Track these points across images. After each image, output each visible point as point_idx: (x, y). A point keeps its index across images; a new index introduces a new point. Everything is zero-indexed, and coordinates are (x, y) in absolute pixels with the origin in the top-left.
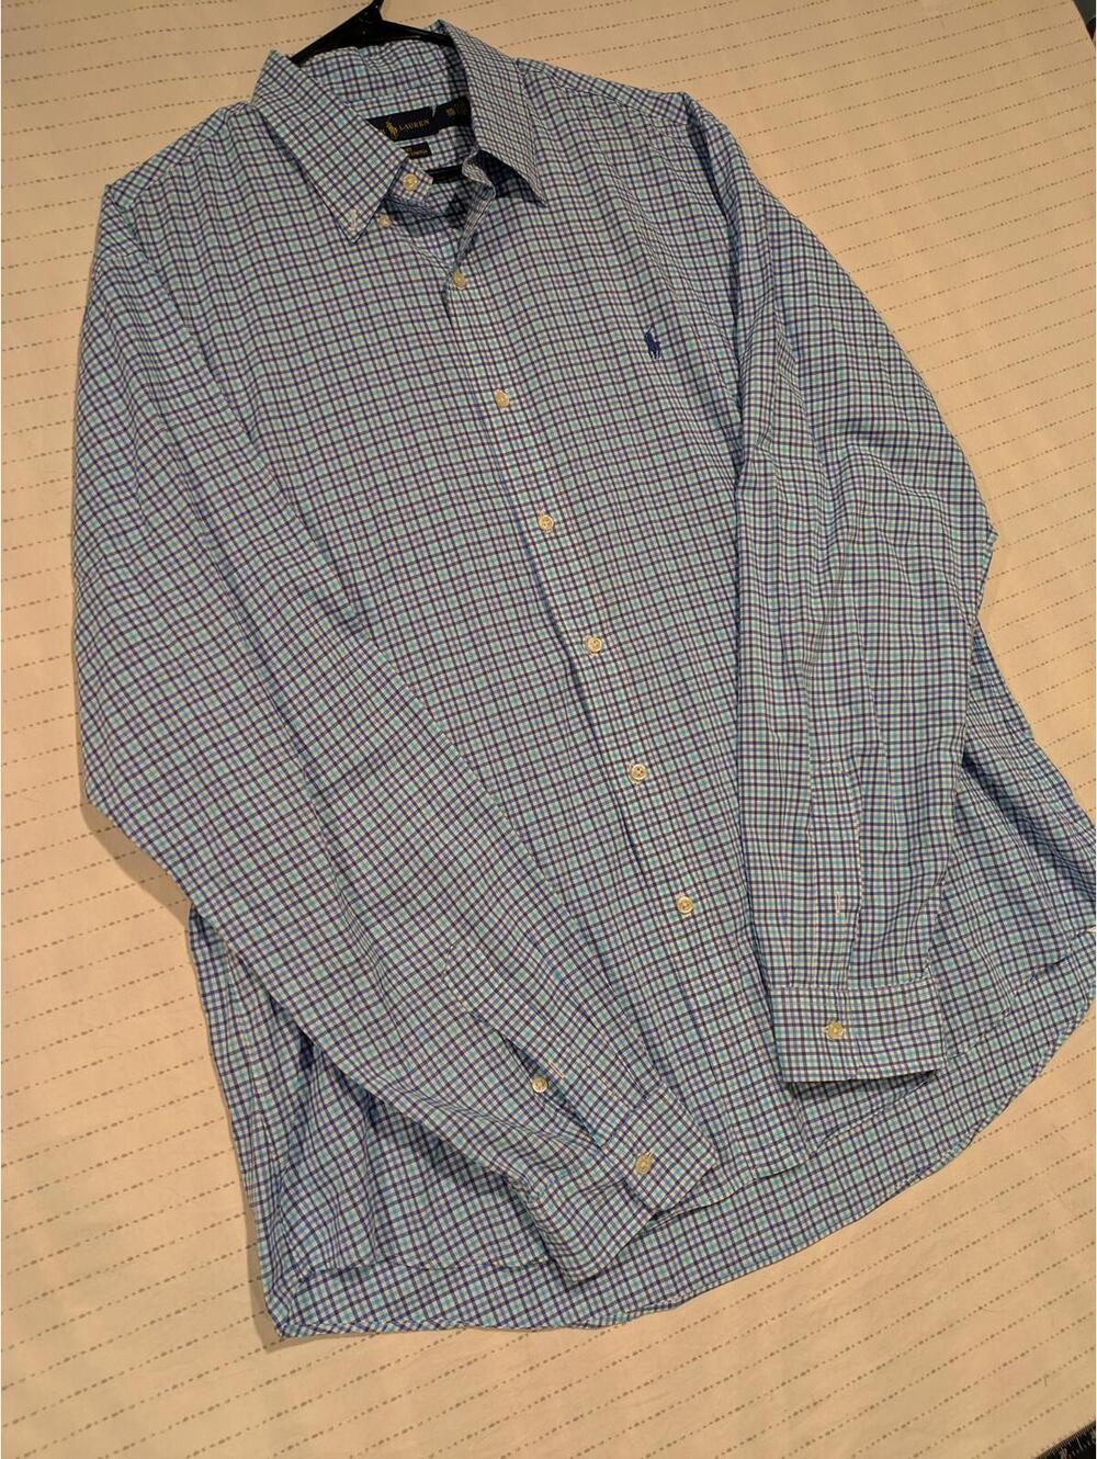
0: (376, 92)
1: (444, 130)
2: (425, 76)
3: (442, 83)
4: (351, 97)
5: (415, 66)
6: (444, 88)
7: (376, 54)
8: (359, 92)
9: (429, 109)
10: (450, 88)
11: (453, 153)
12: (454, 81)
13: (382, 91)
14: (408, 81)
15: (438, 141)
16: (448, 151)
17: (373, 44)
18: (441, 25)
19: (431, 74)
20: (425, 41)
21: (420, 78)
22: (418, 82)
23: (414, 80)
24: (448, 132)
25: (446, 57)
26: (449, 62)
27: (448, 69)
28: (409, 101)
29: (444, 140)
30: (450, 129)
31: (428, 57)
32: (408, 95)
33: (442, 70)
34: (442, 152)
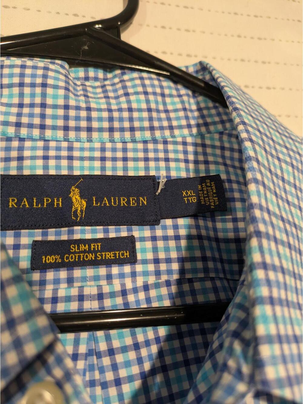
0: (72, 135)
1: (169, 222)
2: (162, 128)
3: (185, 144)
4: (24, 132)
5: (149, 110)
6: (185, 152)
7: (96, 79)
8: (43, 127)
9: (154, 180)
10: (196, 153)
11: (175, 266)
12: (204, 146)
13: (84, 135)
14: (132, 129)
15: (154, 239)
16: (168, 261)
17: (96, 66)
18: (203, 68)
19: (171, 128)
20: (175, 82)
21: (152, 128)
22: (147, 135)
23: (142, 129)
24: (176, 227)
25: (199, 109)
26: (203, 117)
27: (198, 126)
28: (125, 159)
29: (166, 238)
30: (181, 221)
31: (173, 103)
32: (125, 150)
33: (189, 126)
34: (157, 261)
